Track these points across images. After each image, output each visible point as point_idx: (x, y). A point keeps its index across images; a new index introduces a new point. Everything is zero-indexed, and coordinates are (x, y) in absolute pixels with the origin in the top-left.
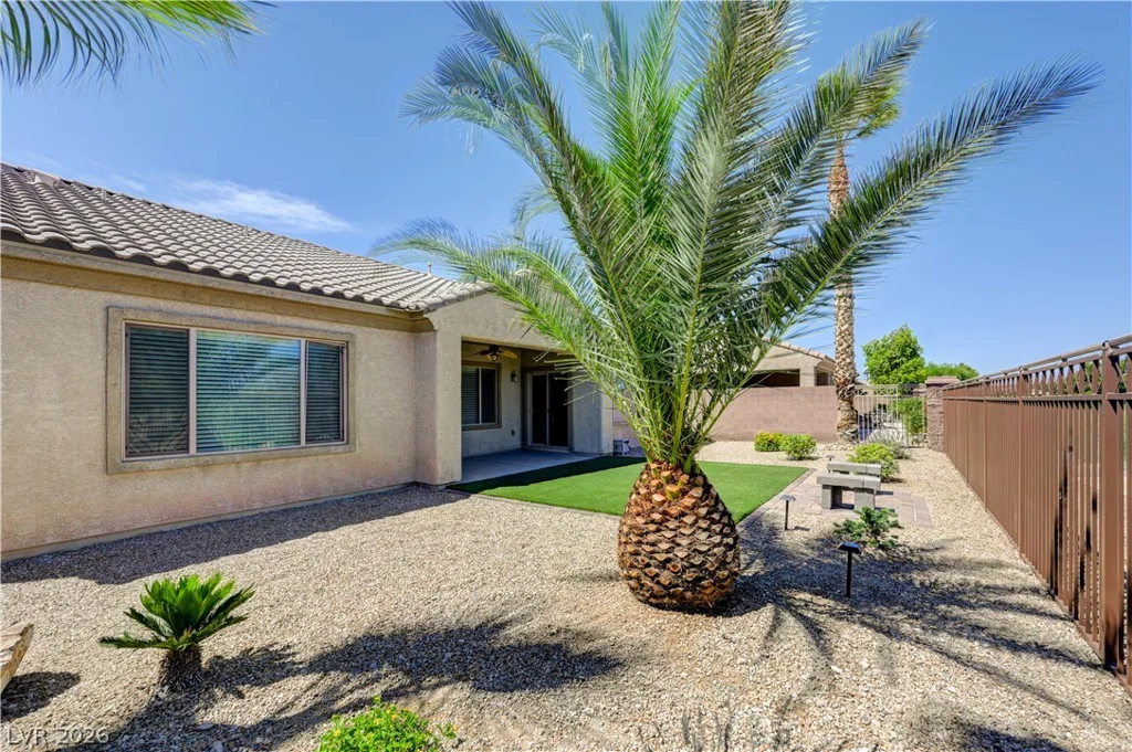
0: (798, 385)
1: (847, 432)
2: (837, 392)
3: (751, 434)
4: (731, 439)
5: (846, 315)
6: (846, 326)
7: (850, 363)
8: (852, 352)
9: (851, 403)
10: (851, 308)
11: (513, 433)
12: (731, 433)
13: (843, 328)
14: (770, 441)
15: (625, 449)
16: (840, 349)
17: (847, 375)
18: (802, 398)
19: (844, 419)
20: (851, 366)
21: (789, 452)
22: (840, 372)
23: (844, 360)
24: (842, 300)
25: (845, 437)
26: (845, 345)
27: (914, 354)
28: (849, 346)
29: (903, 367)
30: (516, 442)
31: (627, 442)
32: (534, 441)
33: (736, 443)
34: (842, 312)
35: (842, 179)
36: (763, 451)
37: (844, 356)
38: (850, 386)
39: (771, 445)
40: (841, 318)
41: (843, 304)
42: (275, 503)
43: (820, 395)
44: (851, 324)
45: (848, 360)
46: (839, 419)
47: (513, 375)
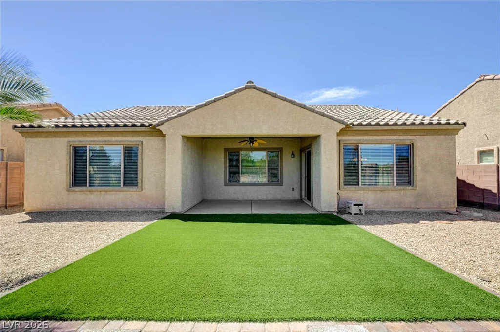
11: (293, 189)
15: (354, 210)
30: (296, 195)
31: (358, 205)
42: (112, 207)
47: (293, 154)
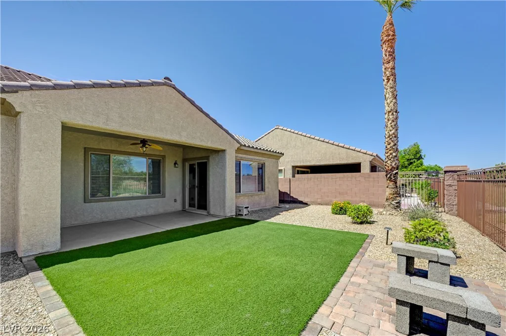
0: (360, 171)
1: (393, 203)
2: (386, 176)
3: (331, 201)
4: (319, 204)
5: (393, 124)
6: (393, 132)
7: (396, 156)
8: (397, 149)
9: (396, 183)
10: (396, 118)
11: (175, 201)
12: (319, 201)
13: (391, 133)
14: (341, 208)
15: (245, 212)
16: (389, 147)
17: (393, 164)
18: (362, 180)
19: (391, 194)
20: (396, 158)
21: (353, 218)
22: (389, 162)
23: (391, 154)
24: (390, 114)
25: (392, 206)
26: (392, 144)
27: (420, 158)
28: (395, 145)
29: (415, 164)
30: (178, 206)
31: (247, 208)
32: (190, 205)
33: (321, 206)
34: (390, 122)
35: (391, 33)
36: (336, 214)
37: (391, 152)
38: (395, 172)
39: (341, 210)
40: (389, 126)
41: (391, 117)
43: (374, 178)
44: (397, 130)
45: (394, 154)
46: (387, 194)
47: (175, 164)
